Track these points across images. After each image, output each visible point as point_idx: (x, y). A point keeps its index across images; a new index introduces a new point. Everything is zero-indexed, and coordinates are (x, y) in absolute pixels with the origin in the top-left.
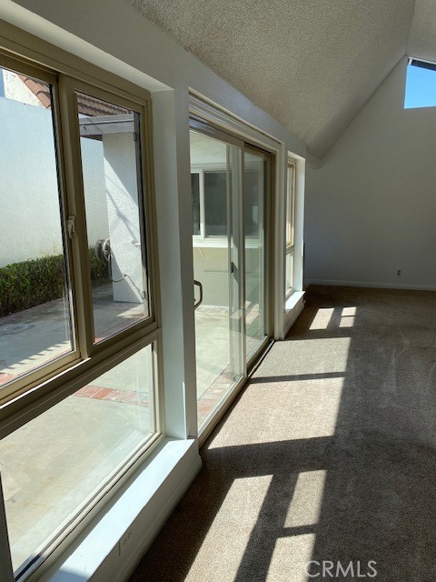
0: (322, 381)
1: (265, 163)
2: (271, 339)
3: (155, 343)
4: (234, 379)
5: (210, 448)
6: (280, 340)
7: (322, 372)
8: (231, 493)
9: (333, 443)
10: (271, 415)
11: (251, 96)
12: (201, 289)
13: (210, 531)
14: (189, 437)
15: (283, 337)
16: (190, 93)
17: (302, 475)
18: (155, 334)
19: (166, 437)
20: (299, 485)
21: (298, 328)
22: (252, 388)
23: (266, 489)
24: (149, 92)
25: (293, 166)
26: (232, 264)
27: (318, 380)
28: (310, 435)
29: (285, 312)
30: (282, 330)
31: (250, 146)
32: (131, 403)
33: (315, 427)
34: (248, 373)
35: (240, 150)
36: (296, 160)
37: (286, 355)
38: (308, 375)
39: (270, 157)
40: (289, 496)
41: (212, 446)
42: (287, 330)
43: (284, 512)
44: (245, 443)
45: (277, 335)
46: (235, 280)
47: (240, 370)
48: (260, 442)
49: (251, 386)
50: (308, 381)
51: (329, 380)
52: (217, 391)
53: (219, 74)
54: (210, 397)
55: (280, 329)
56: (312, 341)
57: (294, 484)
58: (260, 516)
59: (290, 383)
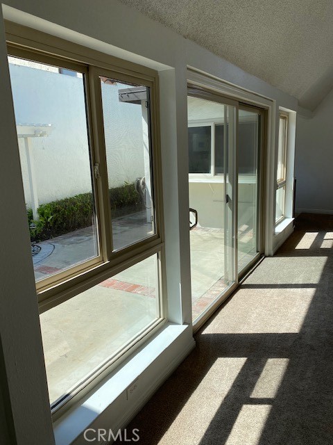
0: (299, 290)
1: (259, 117)
2: (262, 255)
3: (160, 253)
4: (228, 284)
5: (203, 333)
6: (269, 256)
7: (301, 283)
8: (214, 367)
9: (300, 338)
10: (253, 313)
11: (243, 67)
12: (196, 215)
13: (195, 392)
14: (184, 324)
15: (272, 254)
16: (188, 69)
17: (270, 361)
18: (159, 246)
19: (167, 322)
20: (267, 367)
21: (286, 247)
22: (241, 292)
23: (240, 367)
24: (157, 71)
25: (286, 117)
26: (227, 197)
27: (296, 289)
28: (283, 331)
29: (274, 234)
30: (271, 248)
31: (244, 105)
32: (151, 296)
33: (287, 325)
34: (239, 280)
35: (235, 108)
36: (288, 113)
37: (273, 268)
38: (289, 285)
39: (263, 112)
40: (258, 374)
41: (205, 332)
42: (276, 248)
43: (253, 385)
44: (231, 332)
45: (267, 253)
46: (229, 209)
47: (232, 278)
48: (242, 332)
49: (241, 290)
50: (288, 290)
51: (304, 289)
52: (215, 292)
53: (214, 53)
54: (209, 296)
55: (269, 248)
56: (296, 258)
57: (263, 366)
58: (234, 386)
59: (273, 290)
